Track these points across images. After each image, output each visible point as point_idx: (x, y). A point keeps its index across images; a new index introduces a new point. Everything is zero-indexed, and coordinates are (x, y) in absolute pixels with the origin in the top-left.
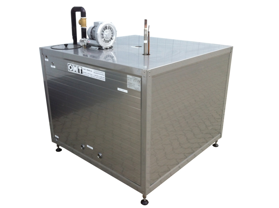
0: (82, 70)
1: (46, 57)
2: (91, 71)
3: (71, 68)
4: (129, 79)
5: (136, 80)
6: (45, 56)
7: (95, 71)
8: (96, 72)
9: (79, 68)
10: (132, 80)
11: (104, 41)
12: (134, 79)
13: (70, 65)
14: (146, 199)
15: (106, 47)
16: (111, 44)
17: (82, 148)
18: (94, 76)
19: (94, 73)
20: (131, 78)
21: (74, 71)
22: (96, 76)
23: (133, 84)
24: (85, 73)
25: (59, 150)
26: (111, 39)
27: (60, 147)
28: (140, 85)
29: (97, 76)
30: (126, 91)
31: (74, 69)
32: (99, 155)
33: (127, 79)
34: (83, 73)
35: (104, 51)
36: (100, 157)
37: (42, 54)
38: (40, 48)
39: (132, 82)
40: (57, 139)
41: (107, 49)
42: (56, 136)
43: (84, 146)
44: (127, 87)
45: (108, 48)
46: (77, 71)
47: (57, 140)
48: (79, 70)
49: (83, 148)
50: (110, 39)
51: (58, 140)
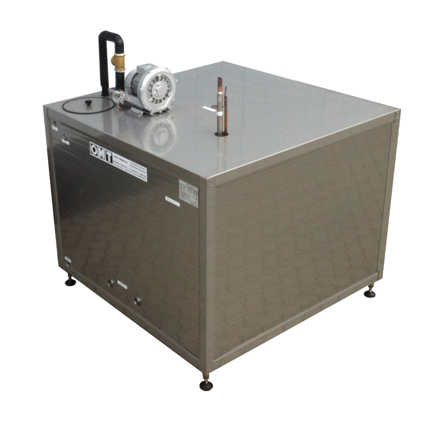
0: (111, 157)
1: (55, 123)
2: (126, 162)
3: (94, 149)
4: (182, 186)
5: (192, 190)
6: (52, 121)
7: (132, 163)
8: (133, 165)
9: (108, 153)
10: (186, 189)
11: (153, 102)
12: (189, 188)
13: (93, 146)
14: (209, 380)
15: (156, 112)
16: (166, 104)
17: (109, 285)
18: (130, 171)
19: (131, 166)
20: (185, 186)
21: (100, 156)
22: (133, 171)
23: (189, 194)
24: (117, 163)
25: (70, 283)
26: (167, 95)
27: (73, 278)
28: (198, 199)
29: (135, 172)
30: (178, 204)
31: (100, 153)
32: (136, 300)
33: (180, 185)
34: (113, 163)
35: (152, 118)
36: (138, 304)
37: (48, 118)
38: (44, 106)
39: (186, 191)
40: (69, 263)
41: (158, 113)
42: (66, 258)
43: (112, 282)
44: (179, 197)
45: (161, 112)
46: (104, 157)
47: (68, 265)
48: (107, 156)
49: (112, 286)
50: (164, 96)
51: (70, 265)
